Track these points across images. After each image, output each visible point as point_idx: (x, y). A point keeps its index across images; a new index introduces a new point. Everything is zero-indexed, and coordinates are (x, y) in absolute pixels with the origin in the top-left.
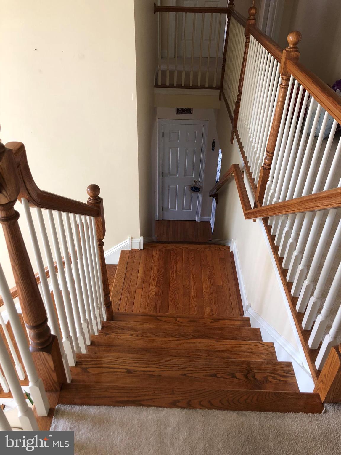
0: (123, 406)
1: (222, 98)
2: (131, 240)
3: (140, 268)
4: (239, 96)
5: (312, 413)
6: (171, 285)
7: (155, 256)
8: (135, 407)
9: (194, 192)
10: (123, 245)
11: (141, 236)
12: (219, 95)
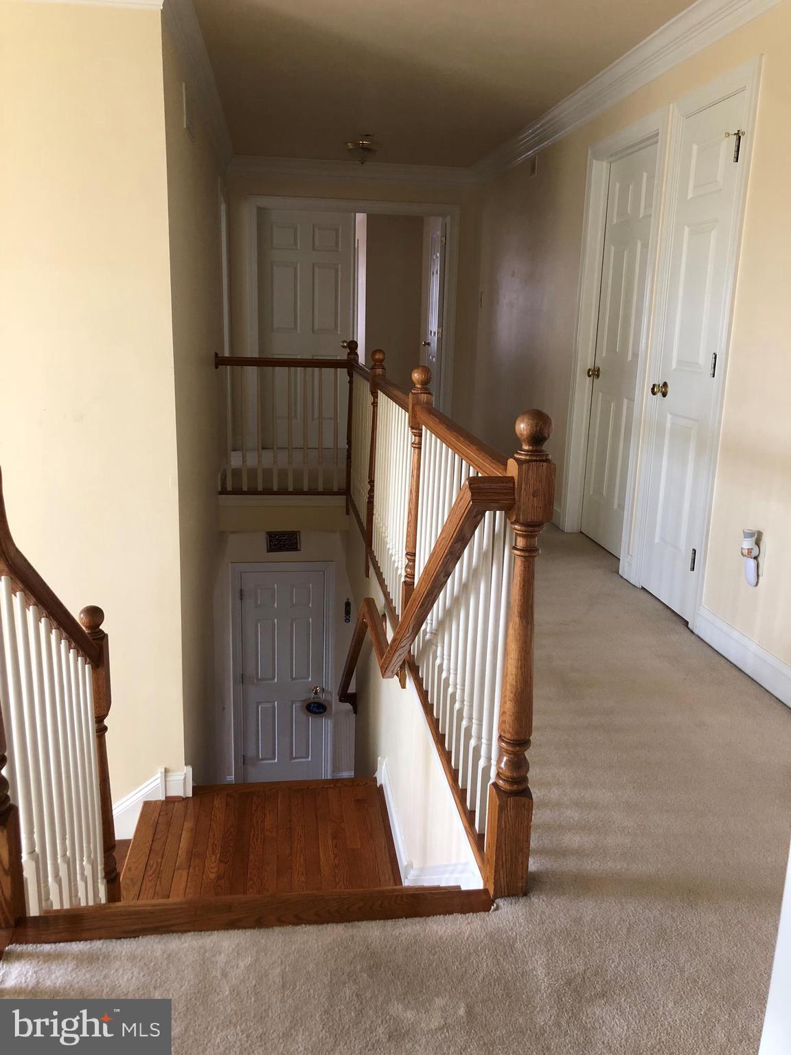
0: (135, 937)
1: (351, 510)
2: (166, 776)
3: (184, 832)
4: (372, 490)
5: (473, 913)
6: (252, 857)
7: (217, 806)
8: (159, 936)
9: (314, 715)
10: (146, 790)
11: (186, 764)
12: (345, 505)
